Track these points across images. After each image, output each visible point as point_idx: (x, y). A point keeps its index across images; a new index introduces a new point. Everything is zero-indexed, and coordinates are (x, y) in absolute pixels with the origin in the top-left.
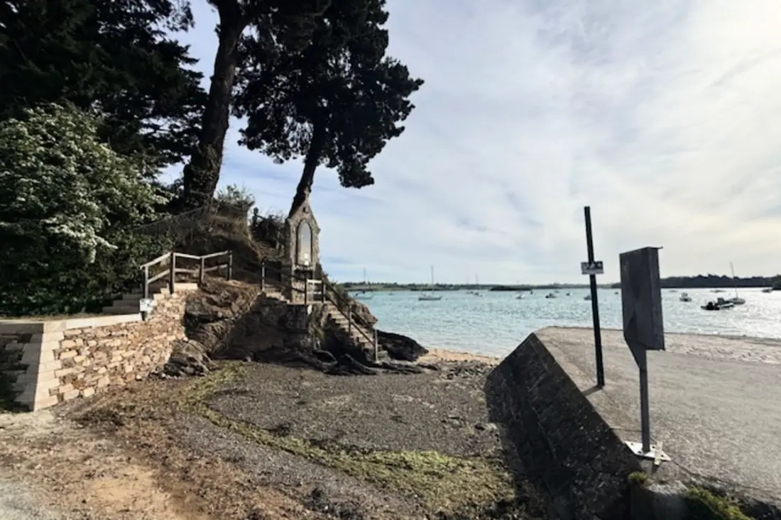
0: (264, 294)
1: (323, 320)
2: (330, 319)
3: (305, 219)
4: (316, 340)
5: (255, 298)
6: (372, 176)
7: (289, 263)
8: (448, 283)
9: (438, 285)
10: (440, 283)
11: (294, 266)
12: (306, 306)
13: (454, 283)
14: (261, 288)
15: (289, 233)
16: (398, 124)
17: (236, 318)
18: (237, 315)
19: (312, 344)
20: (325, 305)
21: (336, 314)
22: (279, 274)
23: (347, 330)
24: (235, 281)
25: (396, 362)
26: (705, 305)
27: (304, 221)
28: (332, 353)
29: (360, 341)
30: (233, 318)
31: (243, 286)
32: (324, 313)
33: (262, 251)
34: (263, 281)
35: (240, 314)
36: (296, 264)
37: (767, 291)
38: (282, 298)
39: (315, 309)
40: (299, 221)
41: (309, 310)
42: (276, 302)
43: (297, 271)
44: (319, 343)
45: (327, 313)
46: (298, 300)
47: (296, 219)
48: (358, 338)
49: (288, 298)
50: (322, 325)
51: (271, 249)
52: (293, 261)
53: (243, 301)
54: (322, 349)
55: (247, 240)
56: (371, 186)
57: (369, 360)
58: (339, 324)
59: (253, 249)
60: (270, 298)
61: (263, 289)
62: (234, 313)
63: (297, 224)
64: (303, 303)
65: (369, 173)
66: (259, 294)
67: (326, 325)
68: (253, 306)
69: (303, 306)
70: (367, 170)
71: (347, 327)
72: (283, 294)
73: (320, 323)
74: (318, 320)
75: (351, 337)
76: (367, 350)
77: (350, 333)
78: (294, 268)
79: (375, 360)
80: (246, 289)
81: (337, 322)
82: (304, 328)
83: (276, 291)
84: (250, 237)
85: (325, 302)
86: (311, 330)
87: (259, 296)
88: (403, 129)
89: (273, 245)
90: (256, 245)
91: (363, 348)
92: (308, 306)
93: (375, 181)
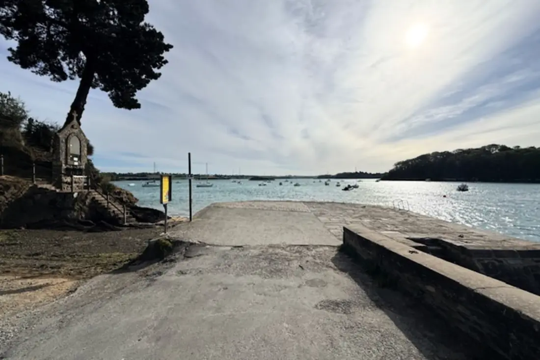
0: (36, 186)
1: (88, 201)
2: (94, 200)
3: (74, 133)
4: (81, 214)
5: (27, 189)
6: (139, 102)
7: (59, 163)
8: (224, 174)
9: (216, 176)
10: (218, 174)
11: (64, 165)
12: (72, 193)
13: (228, 174)
14: (33, 182)
15: (59, 143)
16: (156, 70)
17: (9, 201)
18: (10, 199)
19: (78, 216)
20: (90, 192)
21: (98, 197)
22: (51, 171)
23: (106, 207)
24: (8, 176)
25: (140, 223)
26: (343, 188)
27: (73, 134)
28: (92, 220)
29: (116, 212)
30: (7, 202)
31: (16, 180)
32: (88, 197)
33: (35, 154)
34: (34, 176)
35: (12, 198)
36: (66, 163)
37: (377, 181)
38: (53, 188)
39: (80, 194)
40: (68, 134)
41: (75, 195)
42: (47, 191)
43: (67, 169)
44: (83, 216)
45: (92, 197)
46: (66, 189)
47: (65, 133)
48: (114, 211)
49: (58, 188)
50: (87, 204)
51: (45, 153)
52: (63, 162)
53: (16, 191)
54: (86, 219)
55: (21, 145)
56: (138, 109)
57: (121, 223)
58: (101, 204)
59: (26, 152)
60: (41, 188)
61: (35, 183)
62: (7, 199)
63: (66, 137)
64: (70, 191)
65: (137, 100)
66: (30, 186)
67: (90, 204)
68: (25, 194)
69: (70, 193)
70: (135, 98)
71: (106, 204)
72: (54, 185)
73: (85, 203)
74: (84, 202)
75: (109, 210)
76: (120, 218)
77: (108, 208)
78: (64, 166)
79: (124, 223)
80: (18, 182)
81: (99, 202)
82: (71, 206)
83: (48, 184)
84: (23, 143)
85: (90, 190)
86: (76, 207)
87: (31, 187)
88: (160, 74)
89: (48, 150)
90: (30, 149)
91: (117, 217)
92: (74, 193)
93: (142, 106)
